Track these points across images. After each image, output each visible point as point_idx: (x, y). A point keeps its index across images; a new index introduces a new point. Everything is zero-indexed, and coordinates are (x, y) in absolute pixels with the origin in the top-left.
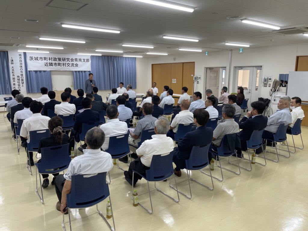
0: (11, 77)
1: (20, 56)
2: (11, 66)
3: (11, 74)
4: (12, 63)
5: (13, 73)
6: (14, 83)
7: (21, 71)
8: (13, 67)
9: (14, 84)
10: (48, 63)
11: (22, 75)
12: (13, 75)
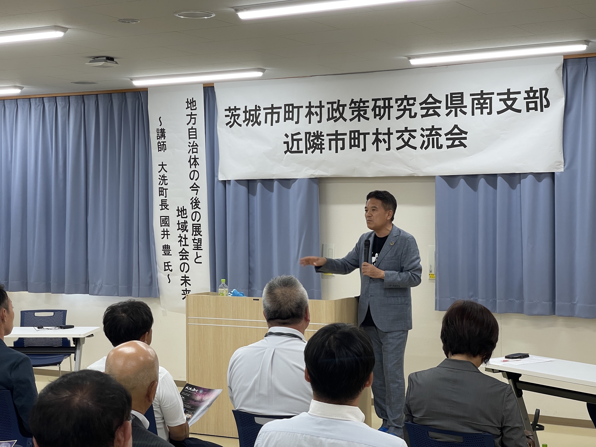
0: (157, 213)
1: (189, 111)
2: (157, 157)
3: (157, 200)
4: (162, 147)
5: (162, 191)
6: (165, 242)
7: (191, 183)
8: (162, 165)
9: (167, 249)
10: (302, 136)
11: (196, 203)
12: (164, 205)
